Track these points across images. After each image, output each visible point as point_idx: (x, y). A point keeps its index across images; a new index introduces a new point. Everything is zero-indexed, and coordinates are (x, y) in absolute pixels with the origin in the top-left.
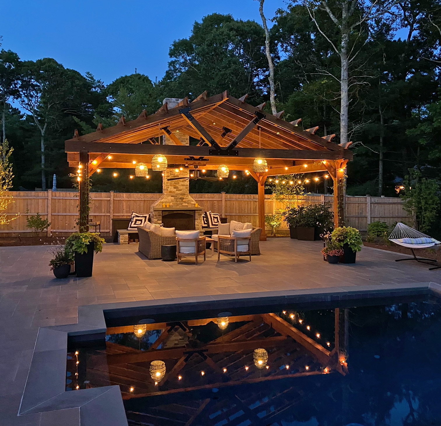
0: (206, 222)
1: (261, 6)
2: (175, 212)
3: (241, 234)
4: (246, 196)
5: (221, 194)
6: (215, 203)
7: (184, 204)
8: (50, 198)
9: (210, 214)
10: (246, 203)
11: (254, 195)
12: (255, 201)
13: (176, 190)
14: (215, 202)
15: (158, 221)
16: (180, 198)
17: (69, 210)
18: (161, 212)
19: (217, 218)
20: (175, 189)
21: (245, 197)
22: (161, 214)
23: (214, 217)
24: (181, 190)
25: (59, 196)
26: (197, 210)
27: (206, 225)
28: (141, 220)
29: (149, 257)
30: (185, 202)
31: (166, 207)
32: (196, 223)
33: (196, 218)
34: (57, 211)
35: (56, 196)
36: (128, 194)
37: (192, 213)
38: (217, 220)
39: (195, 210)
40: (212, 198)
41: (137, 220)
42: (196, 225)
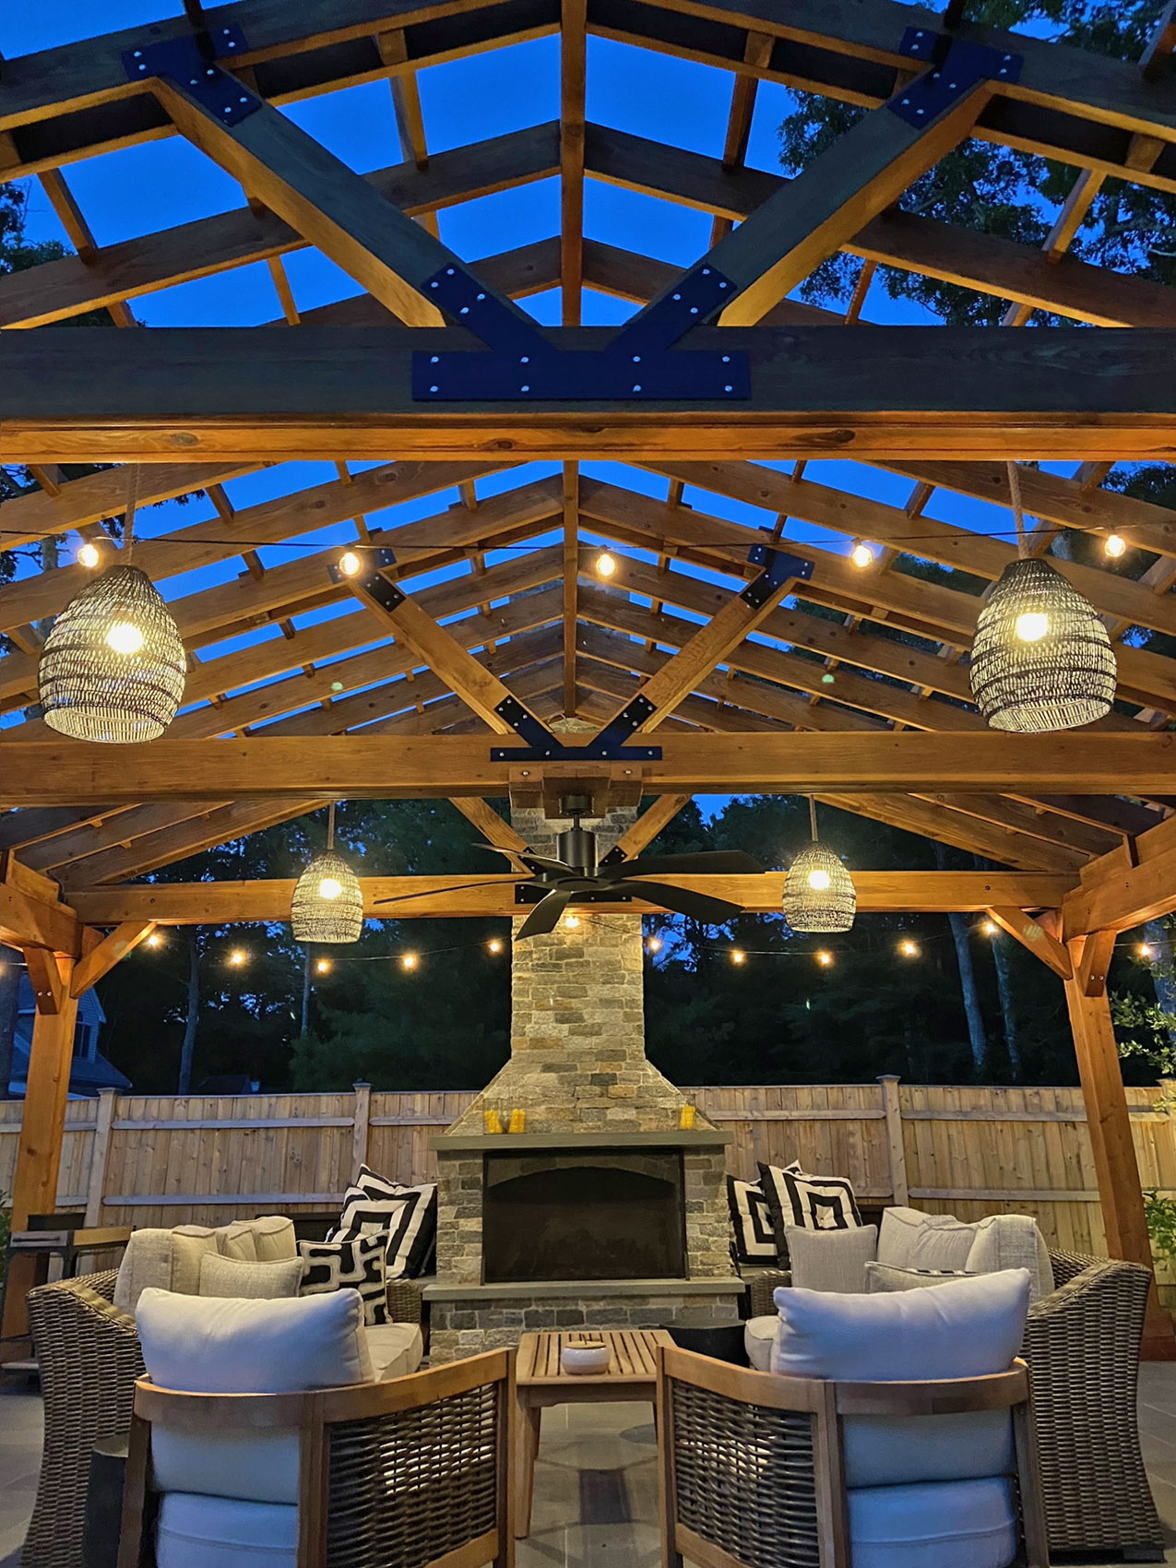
0: (767, 1230)
2: (561, 1163)
4: (1015, 1095)
5: (877, 1089)
6: (852, 1134)
7: (616, 1114)
8: (103, 1127)
9: (790, 1181)
10: (1019, 1130)
11: (1059, 1090)
12: (1067, 1123)
13: (572, 1033)
14: (851, 1127)
15: (462, 1221)
16: (597, 1080)
17: (179, 1181)
18: (480, 1161)
19: (834, 1202)
20: (566, 1026)
21: (1007, 1102)
22: (481, 1176)
23: (814, 1199)
24: (594, 1031)
25: (144, 1118)
26: (696, 1150)
27: (769, 1249)
30: (622, 1101)
31: (505, 1131)
32: (693, 1232)
33: (690, 1199)
34: (127, 1191)
35: (130, 1118)
36: (435, 1096)
37: (662, 1168)
38: (838, 1215)
39: (679, 1151)
40: (835, 1108)
42: (690, 1243)
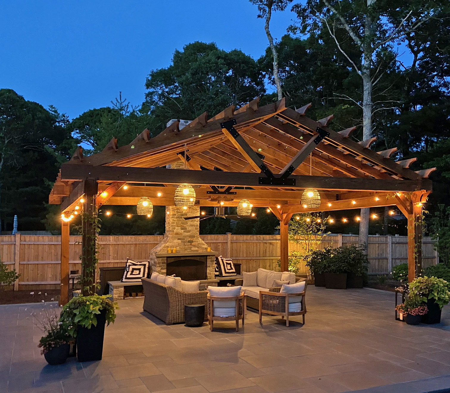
0: (217, 270)
1: (267, 24)
2: (182, 259)
3: (294, 288)
4: (255, 237)
5: (226, 236)
6: (219, 246)
7: (193, 249)
8: (18, 243)
9: (222, 260)
11: (264, 236)
12: (265, 243)
13: (184, 232)
14: (219, 244)
15: (162, 270)
16: (189, 242)
17: (42, 258)
18: (166, 258)
19: (230, 264)
20: (183, 230)
21: (253, 238)
22: (166, 261)
23: (227, 263)
24: (189, 231)
25: (29, 241)
26: (209, 256)
27: (217, 273)
28: (139, 269)
29: (167, 322)
30: (195, 246)
31: (172, 252)
32: (208, 271)
33: (208, 265)
34: (26, 259)
35: (25, 241)
36: (116, 236)
37: (203, 259)
38: (231, 266)
39: (207, 256)
40: (216, 240)
41: (133, 269)
42: (207, 273)
